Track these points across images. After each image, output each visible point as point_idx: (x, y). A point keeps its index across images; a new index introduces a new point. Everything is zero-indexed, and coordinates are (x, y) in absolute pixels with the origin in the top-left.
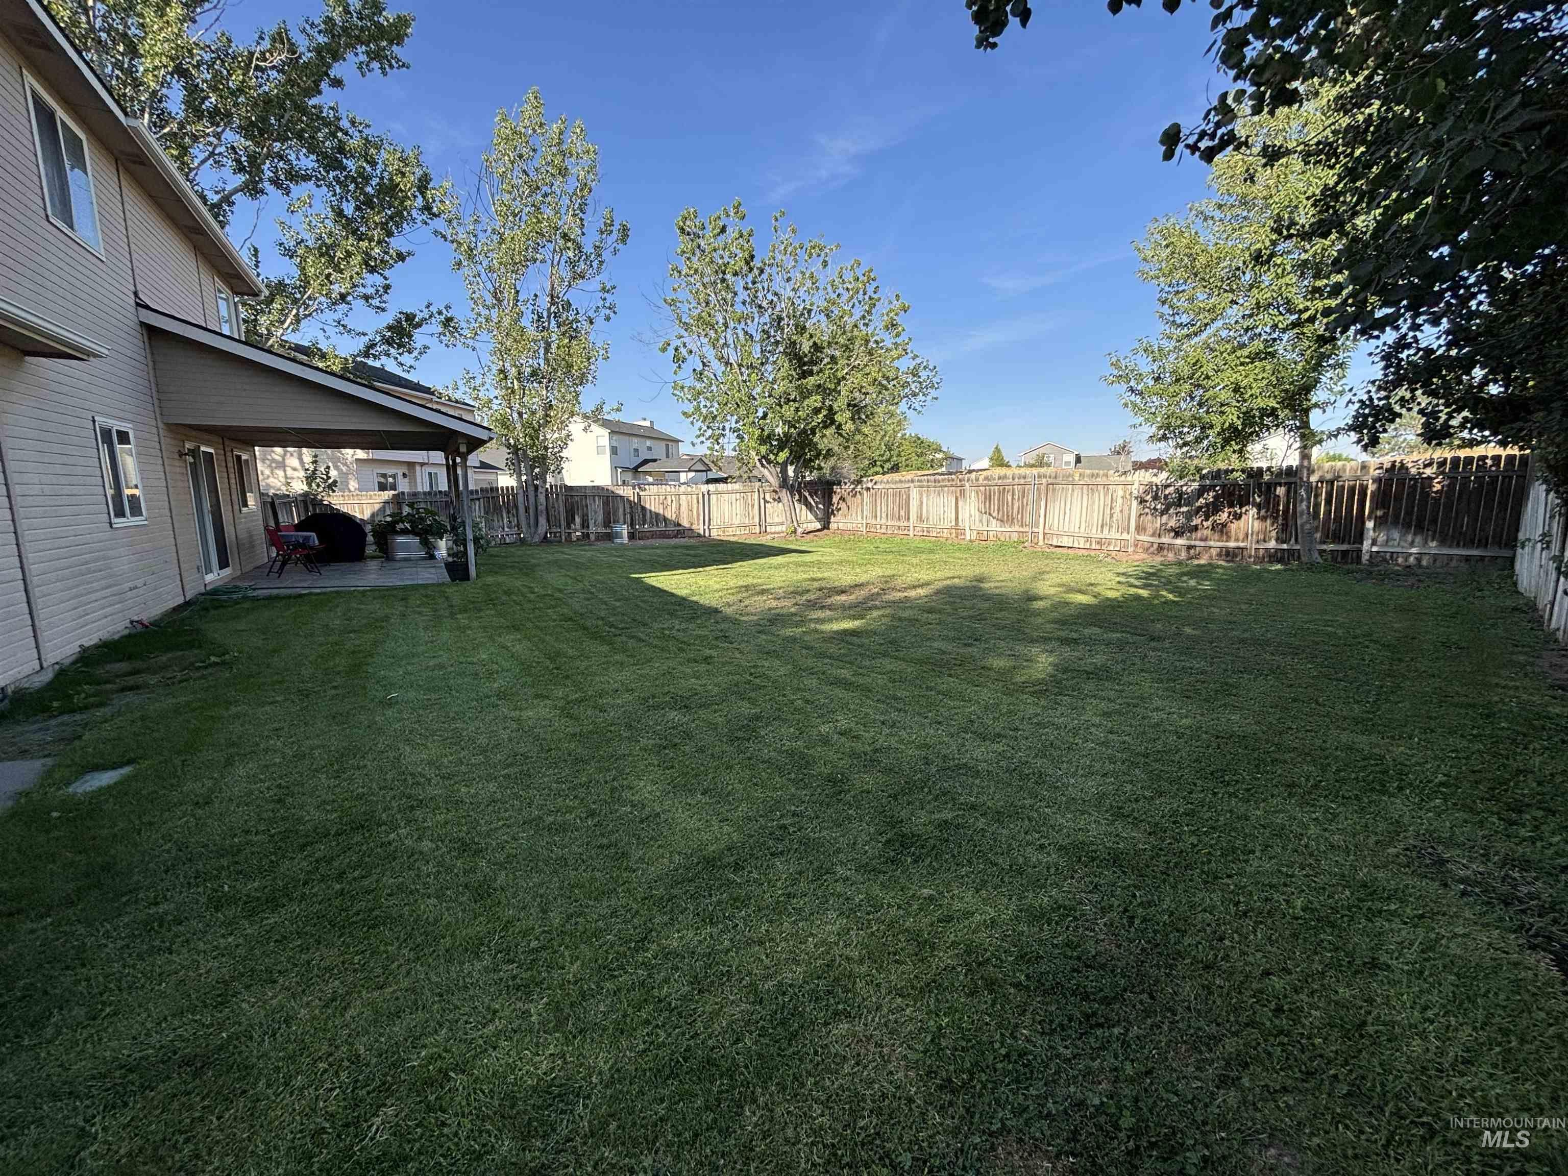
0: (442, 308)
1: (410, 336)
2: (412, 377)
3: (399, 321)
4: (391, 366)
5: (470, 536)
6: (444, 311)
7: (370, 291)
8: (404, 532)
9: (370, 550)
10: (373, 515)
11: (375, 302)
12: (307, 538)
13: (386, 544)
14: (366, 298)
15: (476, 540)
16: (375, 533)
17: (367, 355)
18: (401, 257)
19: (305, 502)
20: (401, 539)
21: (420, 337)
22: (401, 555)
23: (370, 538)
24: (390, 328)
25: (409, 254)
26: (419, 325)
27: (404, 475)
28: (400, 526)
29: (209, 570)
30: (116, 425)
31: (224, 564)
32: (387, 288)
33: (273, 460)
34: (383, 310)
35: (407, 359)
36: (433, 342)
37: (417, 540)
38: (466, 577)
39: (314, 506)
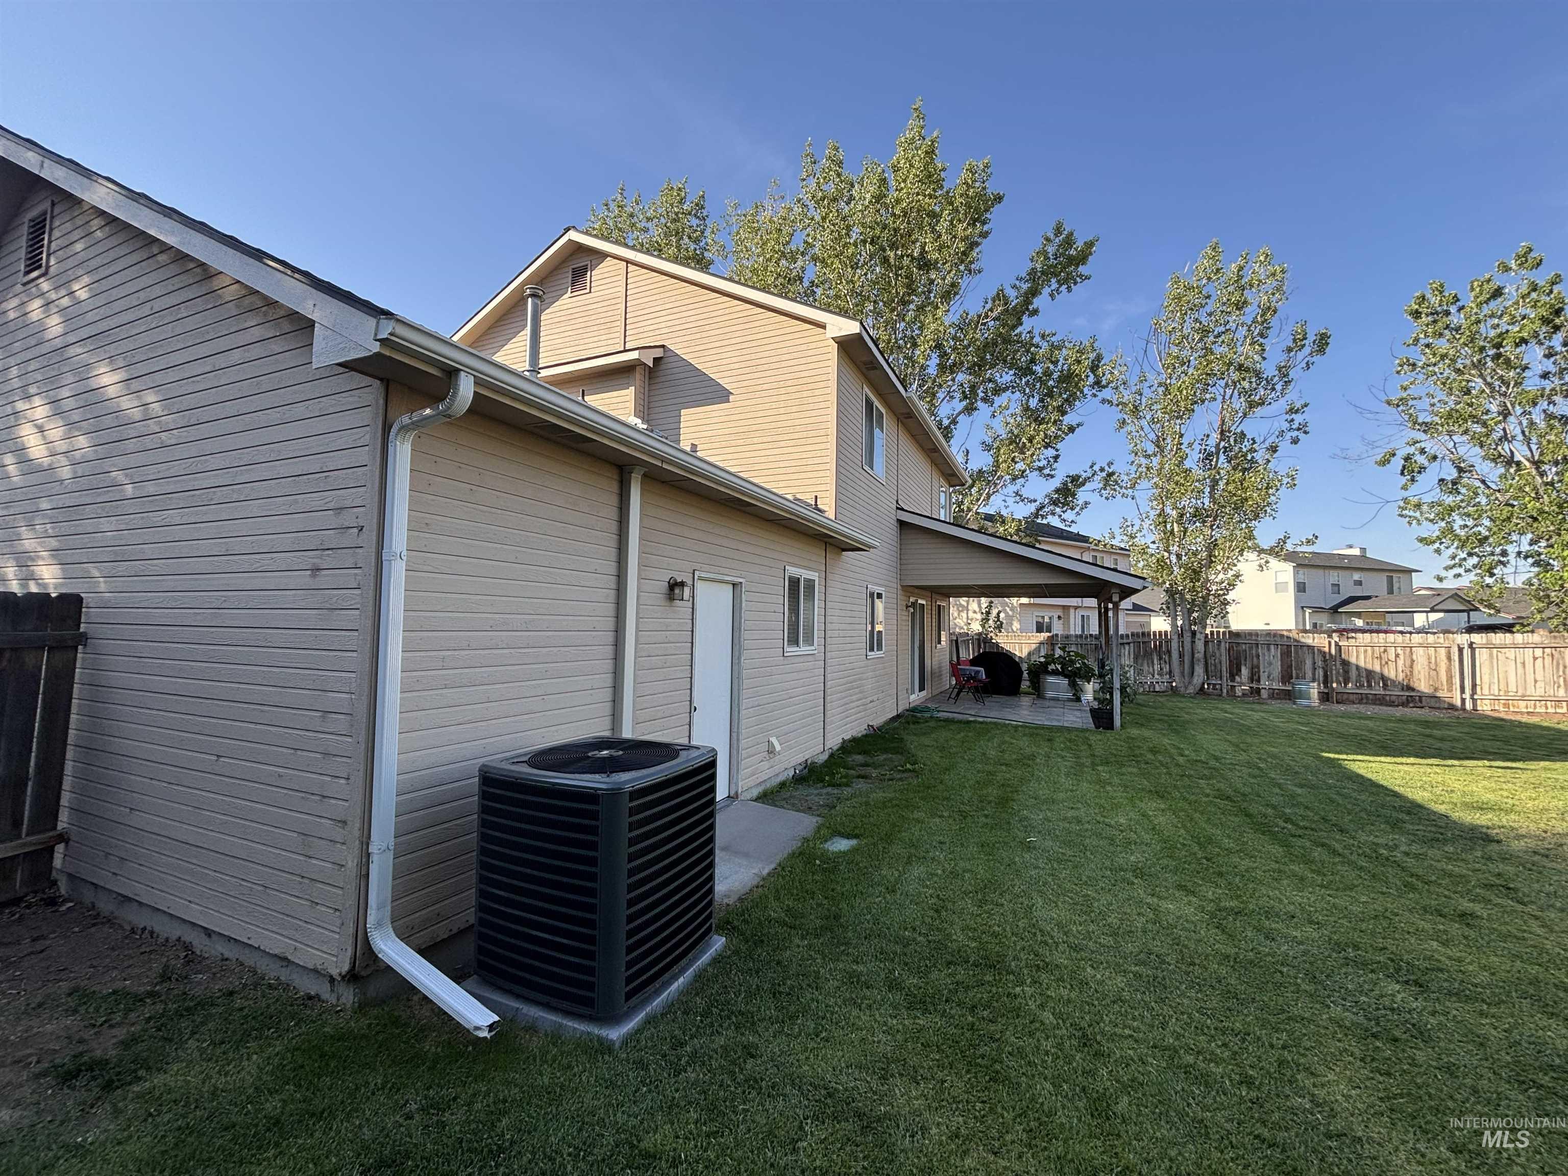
0: (1105, 465)
1: (1074, 495)
2: (1074, 529)
3: (1065, 484)
4: (1055, 522)
5: (1117, 685)
6: (1107, 468)
7: (1043, 463)
8: (1055, 673)
9: (1025, 685)
10: (1029, 654)
11: (1047, 471)
12: (977, 672)
13: (1038, 682)
14: (1040, 469)
15: (1123, 689)
16: (1030, 672)
17: (1036, 515)
18: (1072, 429)
19: (979, 640)
20: (1051, 679)
21: (1082, 495)
22: (1050, 694)
23: (1025, 675)
24: (1057, 491)
25: (1078, 425)
26: (1083, 484)
27: (1059, 617)
28: (1051, 667)
29: (913, 692)
30: (878, 589)
31: (922, 689)
32: (1056, 458)
33: (961, 605)
34: (1052, 476)
35: (1069, 515)
36: (1094, 498)
37: (1065, 682)
38: (1110, 726)
39: (985, 643)
